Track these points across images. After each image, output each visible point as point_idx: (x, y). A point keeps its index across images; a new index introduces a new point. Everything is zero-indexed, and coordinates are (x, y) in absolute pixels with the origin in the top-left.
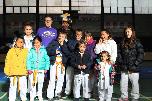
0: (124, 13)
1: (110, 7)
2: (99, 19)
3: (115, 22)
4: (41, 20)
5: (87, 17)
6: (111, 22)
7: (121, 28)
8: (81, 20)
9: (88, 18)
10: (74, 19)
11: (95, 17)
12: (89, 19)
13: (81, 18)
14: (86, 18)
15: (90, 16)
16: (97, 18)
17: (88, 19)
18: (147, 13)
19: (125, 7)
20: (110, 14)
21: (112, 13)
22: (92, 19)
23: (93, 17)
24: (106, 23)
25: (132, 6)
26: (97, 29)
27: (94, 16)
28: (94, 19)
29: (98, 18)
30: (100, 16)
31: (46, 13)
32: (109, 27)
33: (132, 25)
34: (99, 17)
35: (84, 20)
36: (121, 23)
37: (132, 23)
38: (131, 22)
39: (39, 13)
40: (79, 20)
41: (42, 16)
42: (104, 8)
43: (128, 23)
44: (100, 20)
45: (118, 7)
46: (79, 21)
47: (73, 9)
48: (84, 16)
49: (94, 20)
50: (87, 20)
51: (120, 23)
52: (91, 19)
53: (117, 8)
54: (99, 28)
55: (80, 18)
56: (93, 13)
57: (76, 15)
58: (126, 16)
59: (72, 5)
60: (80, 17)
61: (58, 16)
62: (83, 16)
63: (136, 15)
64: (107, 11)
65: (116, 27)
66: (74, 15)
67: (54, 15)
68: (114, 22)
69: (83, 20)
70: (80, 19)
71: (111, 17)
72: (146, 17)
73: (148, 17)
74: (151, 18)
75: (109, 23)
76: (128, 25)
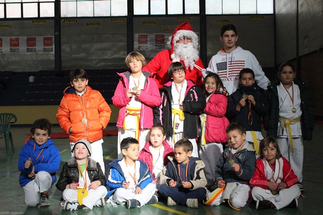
0: (36, 16)
6: (6, 38)
7: (28, 50)
18: (91, 15)
19: (39, 3)
21: (7, 17)
33: (54, 44)
36: (28, 40)
37: (53, 39)
38: (51, 36)
43: (44, 38)
45: (22, 3)
51: (26, 38)
53: (20, 4)
58: (40, 23)
63: (63, 20)
65: (16, 48)
71: (6, 26)
72: (87, 25)
73: (92, 24)
74: (98, 26)
75: (2, 39)
76: (44, 43)
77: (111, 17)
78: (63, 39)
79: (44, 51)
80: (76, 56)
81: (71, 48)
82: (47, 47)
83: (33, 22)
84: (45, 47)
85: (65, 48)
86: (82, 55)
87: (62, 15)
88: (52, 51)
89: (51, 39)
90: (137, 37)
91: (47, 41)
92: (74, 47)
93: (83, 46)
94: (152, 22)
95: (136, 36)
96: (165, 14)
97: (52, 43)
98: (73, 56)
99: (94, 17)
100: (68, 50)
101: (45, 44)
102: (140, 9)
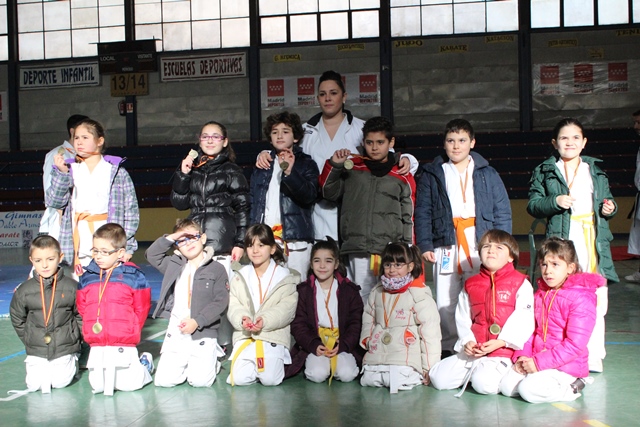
0: (345, 36)
1: (288, 16)
2: (240, 70)
3: (306, 79)
4: (22, 84)
5: (193, 63)
6: (291, 78)
8: (167, 77)
9: (198, 66)
10: (142, 76)
11: (225, 61)
12: (202, 72)
13: (168, 71)
14: (189, 69)
15: (204, 60)
16: (234, 64)
17: (198, 73)
18: (449, 32)
19: (350, 12)
20: (289, 43)
21: (293, 40)
22: (213, 71)
23: (216, 61)
24: (270, 83)
25: (378, 6)
26: (233, 110)
27: (218, 58)
28: (221, 67)
29: (236, 65)
30: (244, 57)
31: (42, 58)
32: (279, 98)
33: (379, 87)
34: (240, 59)
35: (179, 76)
37: (378, 79)
38: (373, 74)
39: (20, 59)
40: (163, 76)
41: (27, 71)
42: (262, 20)
43: (361, 76)
44: (244, 71)
45: (319, 14)
46: (161, 82)
47: (141, 34)
48: (179, 61)
49: (218, 74)
50: (194, 73)
52: (207, 72)
53: (315, 16)
54: (240, 104)
55: (165, 69)
56: (217, 45)
57: (146, 56)
58: (353, 49)
59: (138, 20)
60: (165, 64)
61: (84, 67)
62: (175, 61)
63: (396, 42)
64: (272, 32)
65: (309, 96)
66: (140, 56)
67: (71, 63)
68: (300, 77)
69: (175, 76)
70: (166, 74)
71: (290, 57)
72: (442, 49)
73: (451, 48)
74: (462, 51)
75: (282, 81)
76: (361, 86)
77: (487, 35)
78: (397, 78)
79: (361, 101)
80: (420, 109)
81: (411, 94)
82: (365, 94)
83: (339, 48)
84: (362, 94)
85: (401, 94)
86: (433, 107)
87: (394, 33)
88: (376, 100)
89: (373, 78)
90: (539, 69)
91: (366, 83)
92: (417, 91)
93: (434, 90)
94: (567, 42)
95: (537, 68)
96: (592, 24)
97: (375, 85)
98: (416, 109)
99: (454, 36)
100: (406, 97)
101: (362, 89)
102: (544, 16)
